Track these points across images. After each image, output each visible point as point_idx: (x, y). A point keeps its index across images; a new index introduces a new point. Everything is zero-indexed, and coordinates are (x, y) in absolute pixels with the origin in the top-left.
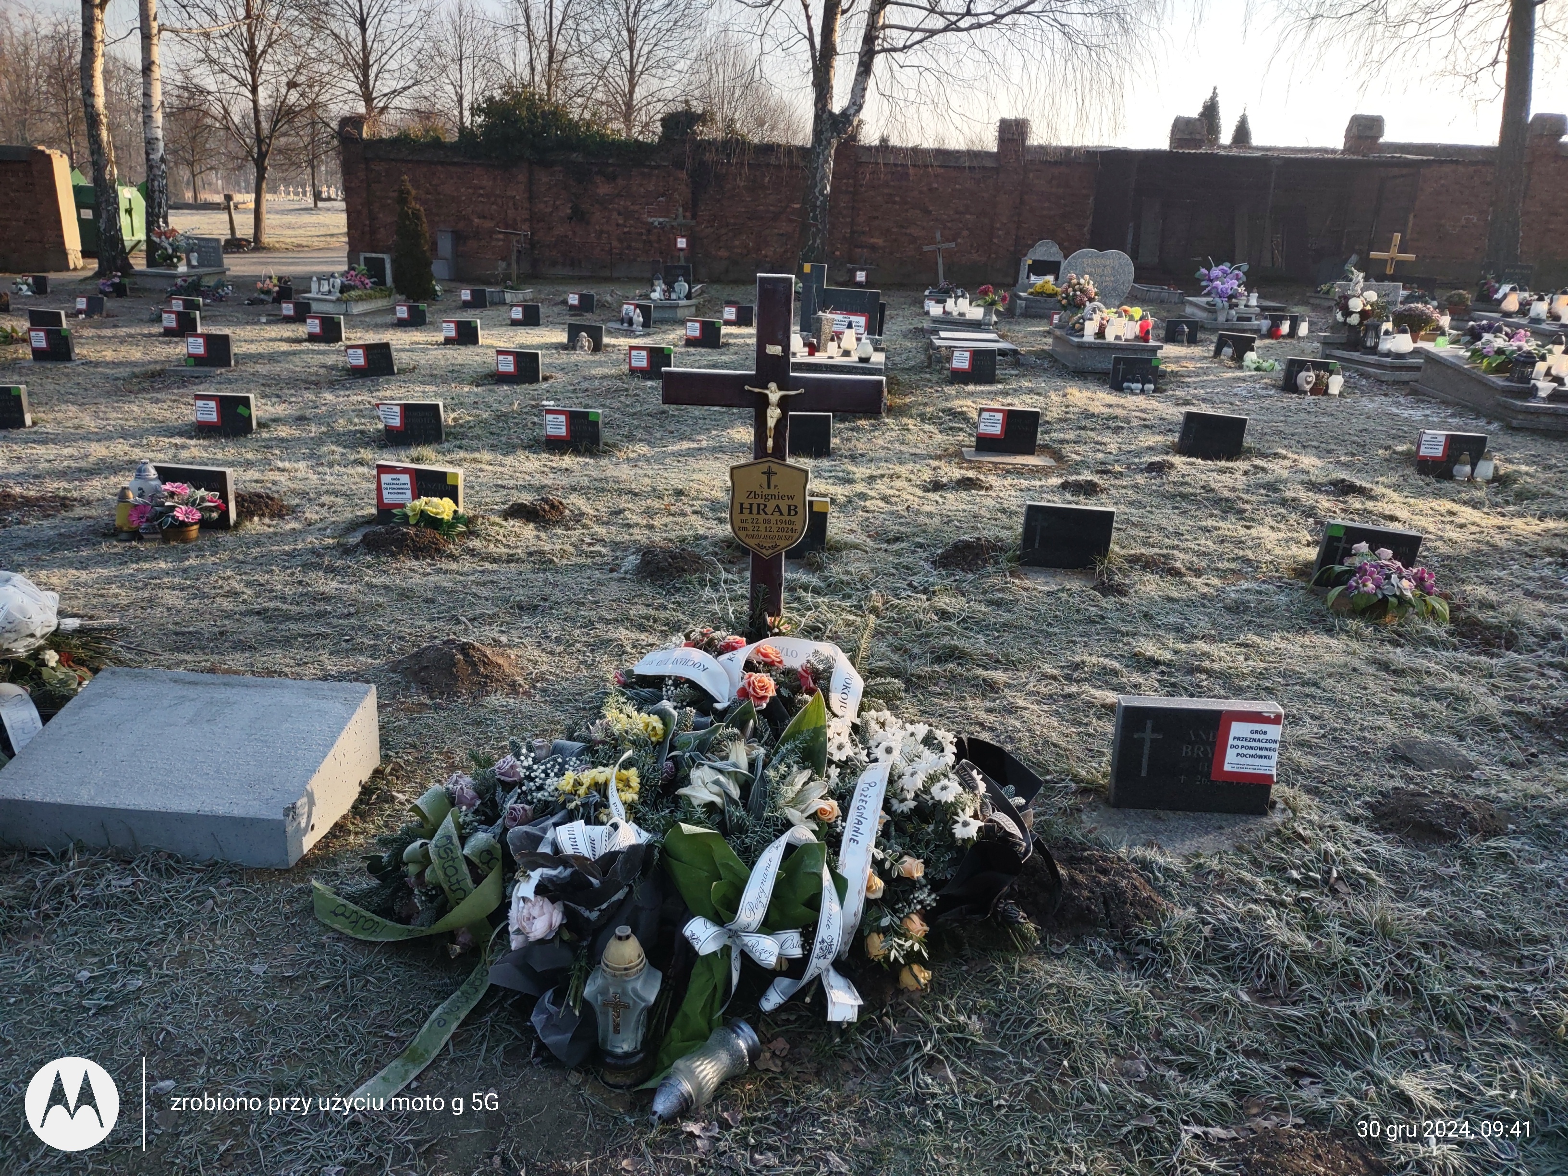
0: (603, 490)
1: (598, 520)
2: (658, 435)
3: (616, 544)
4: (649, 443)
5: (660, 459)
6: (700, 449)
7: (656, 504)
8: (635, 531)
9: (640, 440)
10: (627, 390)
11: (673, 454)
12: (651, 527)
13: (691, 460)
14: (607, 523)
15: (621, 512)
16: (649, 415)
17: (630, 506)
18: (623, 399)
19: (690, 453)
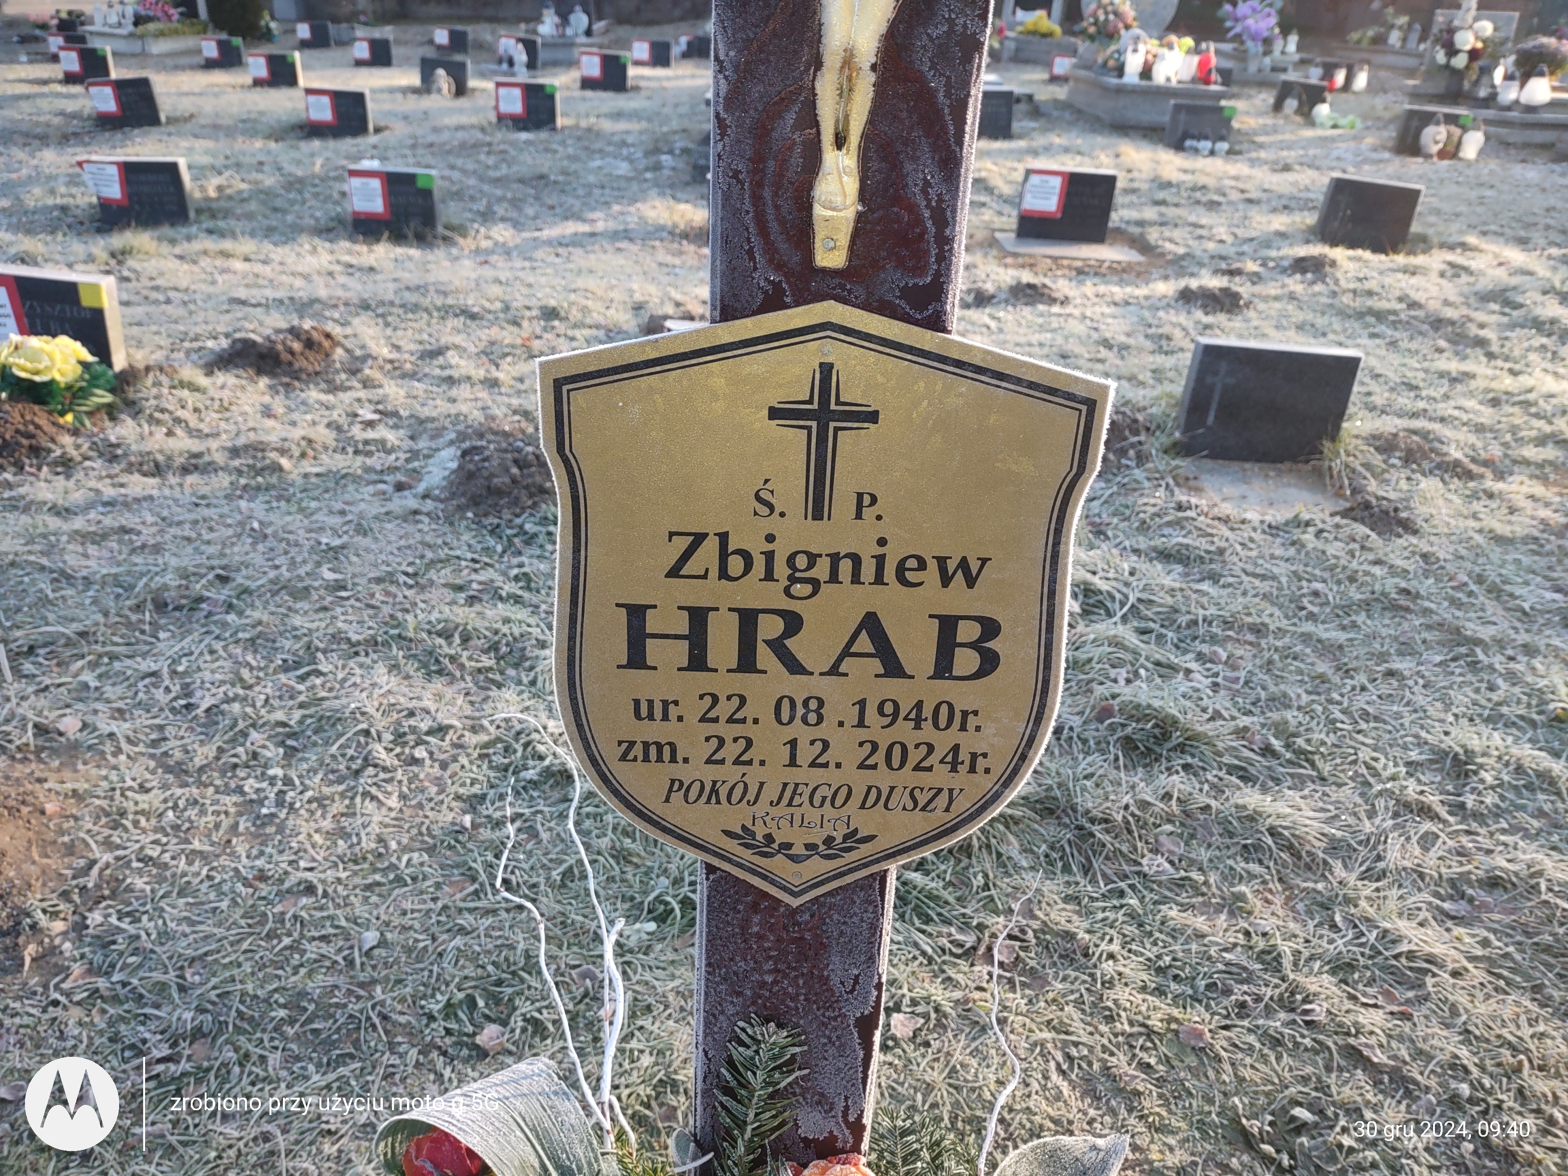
0: (416, 308)
1: (396, 370)
2: (530, 211)
3: (422, 422)
4: (517, 225)
5: (525, 252)
6: (593, 235)
7: (508, 336)
8: (463, 392)
9: (503, 219)
10: (489, 144)
11: (549, 242)
12: (493, 384)
13: (578, 252)
14: (413, 376)
15: (439, 352)
16: (521, 181)
17: (458, 339)
18: (482, 157)
19: (576, 241)
